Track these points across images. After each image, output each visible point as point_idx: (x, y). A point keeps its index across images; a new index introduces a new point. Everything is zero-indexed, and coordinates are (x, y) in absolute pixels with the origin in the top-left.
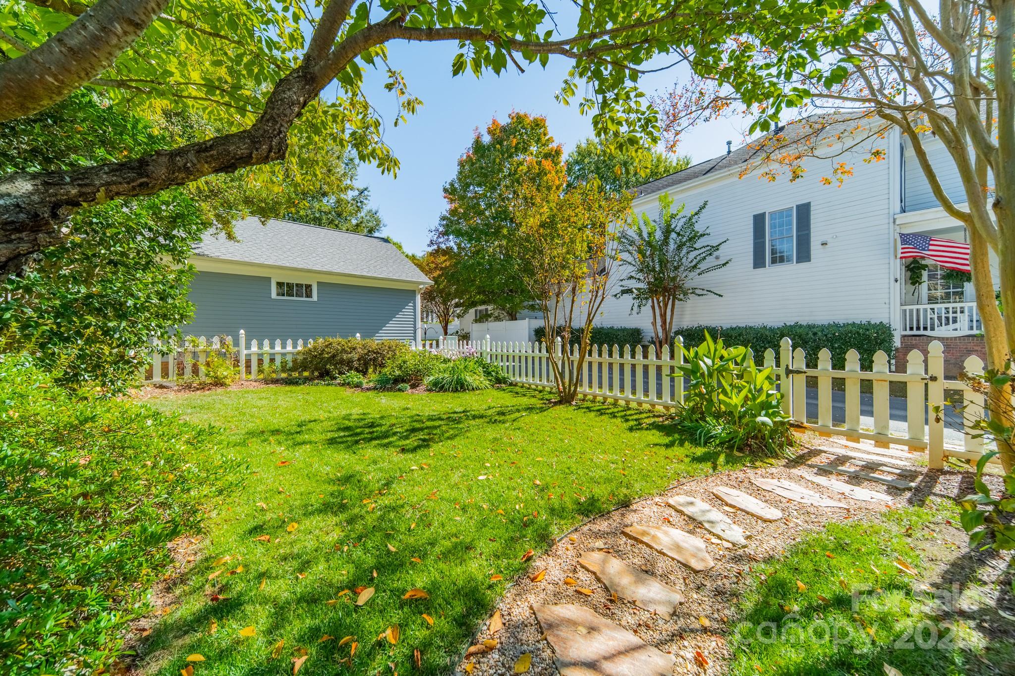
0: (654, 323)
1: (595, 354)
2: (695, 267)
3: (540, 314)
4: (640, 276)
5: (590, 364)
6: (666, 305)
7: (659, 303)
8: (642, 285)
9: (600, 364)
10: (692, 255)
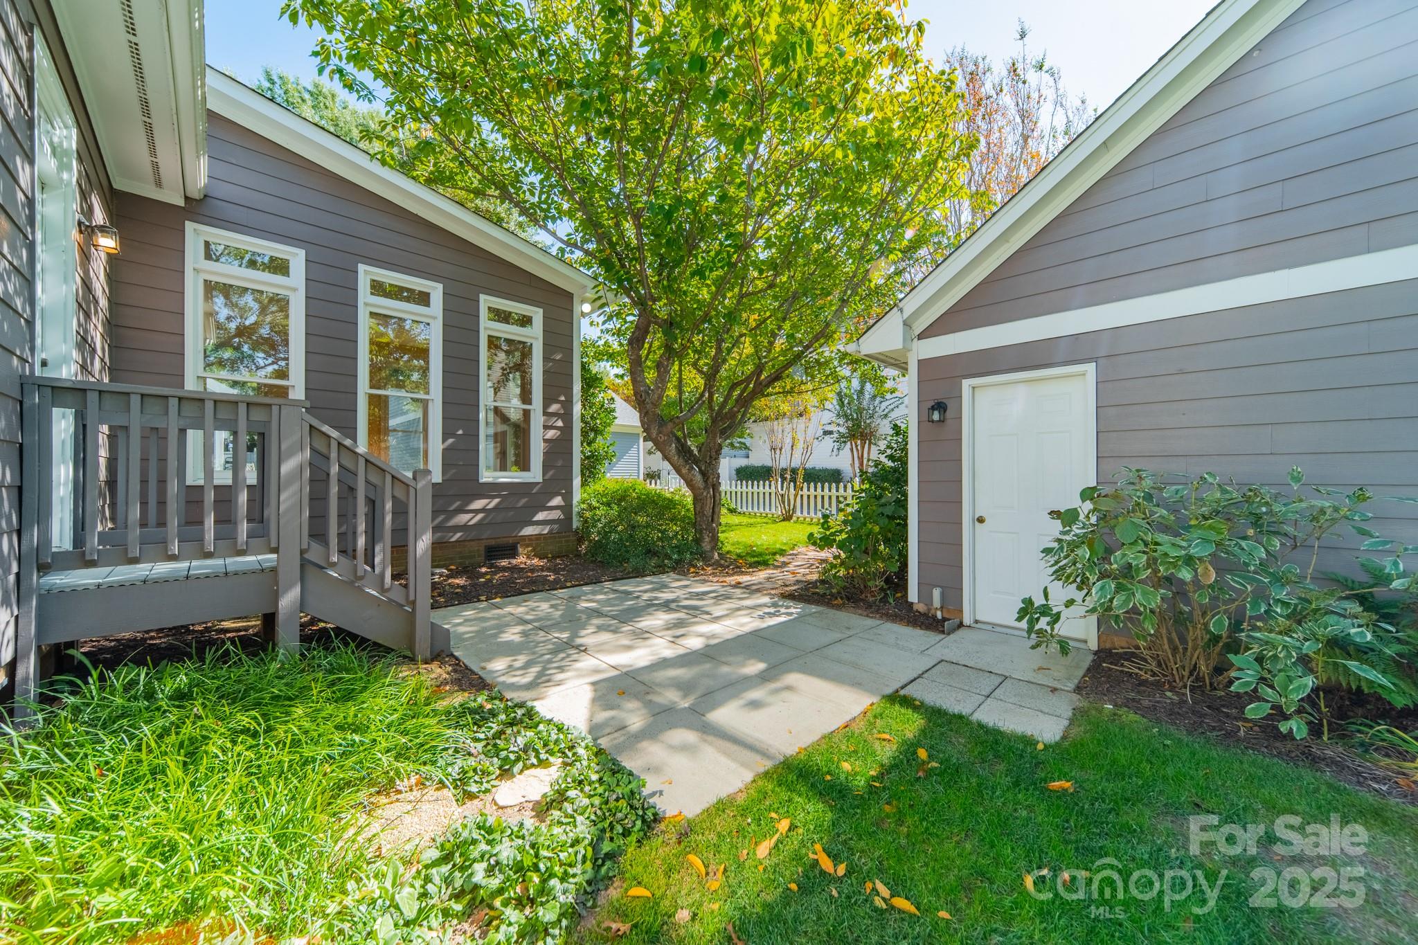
0: (853, 465)
1: (805, 489)
2: (886, 416)
3: (743, 452)
4: (841, 421)
5: (802, 496)
6: (863, 448)
7: (857, 446)
8: (843, 430)
9: (809, 496)
10: (884, 405)
